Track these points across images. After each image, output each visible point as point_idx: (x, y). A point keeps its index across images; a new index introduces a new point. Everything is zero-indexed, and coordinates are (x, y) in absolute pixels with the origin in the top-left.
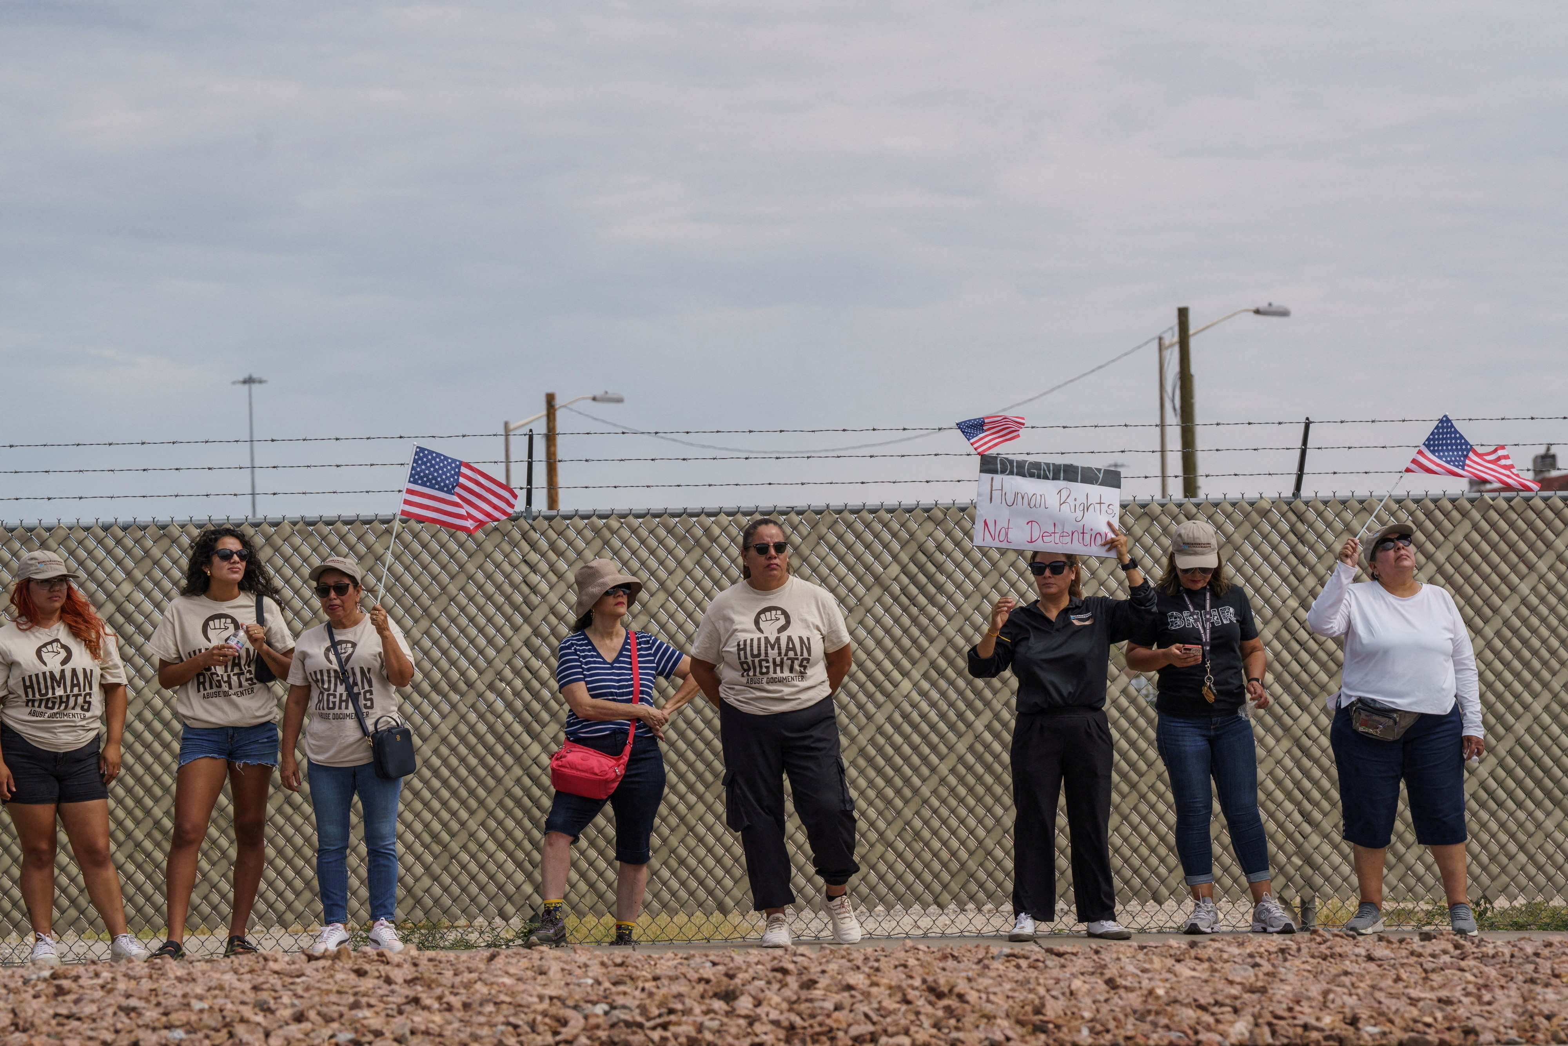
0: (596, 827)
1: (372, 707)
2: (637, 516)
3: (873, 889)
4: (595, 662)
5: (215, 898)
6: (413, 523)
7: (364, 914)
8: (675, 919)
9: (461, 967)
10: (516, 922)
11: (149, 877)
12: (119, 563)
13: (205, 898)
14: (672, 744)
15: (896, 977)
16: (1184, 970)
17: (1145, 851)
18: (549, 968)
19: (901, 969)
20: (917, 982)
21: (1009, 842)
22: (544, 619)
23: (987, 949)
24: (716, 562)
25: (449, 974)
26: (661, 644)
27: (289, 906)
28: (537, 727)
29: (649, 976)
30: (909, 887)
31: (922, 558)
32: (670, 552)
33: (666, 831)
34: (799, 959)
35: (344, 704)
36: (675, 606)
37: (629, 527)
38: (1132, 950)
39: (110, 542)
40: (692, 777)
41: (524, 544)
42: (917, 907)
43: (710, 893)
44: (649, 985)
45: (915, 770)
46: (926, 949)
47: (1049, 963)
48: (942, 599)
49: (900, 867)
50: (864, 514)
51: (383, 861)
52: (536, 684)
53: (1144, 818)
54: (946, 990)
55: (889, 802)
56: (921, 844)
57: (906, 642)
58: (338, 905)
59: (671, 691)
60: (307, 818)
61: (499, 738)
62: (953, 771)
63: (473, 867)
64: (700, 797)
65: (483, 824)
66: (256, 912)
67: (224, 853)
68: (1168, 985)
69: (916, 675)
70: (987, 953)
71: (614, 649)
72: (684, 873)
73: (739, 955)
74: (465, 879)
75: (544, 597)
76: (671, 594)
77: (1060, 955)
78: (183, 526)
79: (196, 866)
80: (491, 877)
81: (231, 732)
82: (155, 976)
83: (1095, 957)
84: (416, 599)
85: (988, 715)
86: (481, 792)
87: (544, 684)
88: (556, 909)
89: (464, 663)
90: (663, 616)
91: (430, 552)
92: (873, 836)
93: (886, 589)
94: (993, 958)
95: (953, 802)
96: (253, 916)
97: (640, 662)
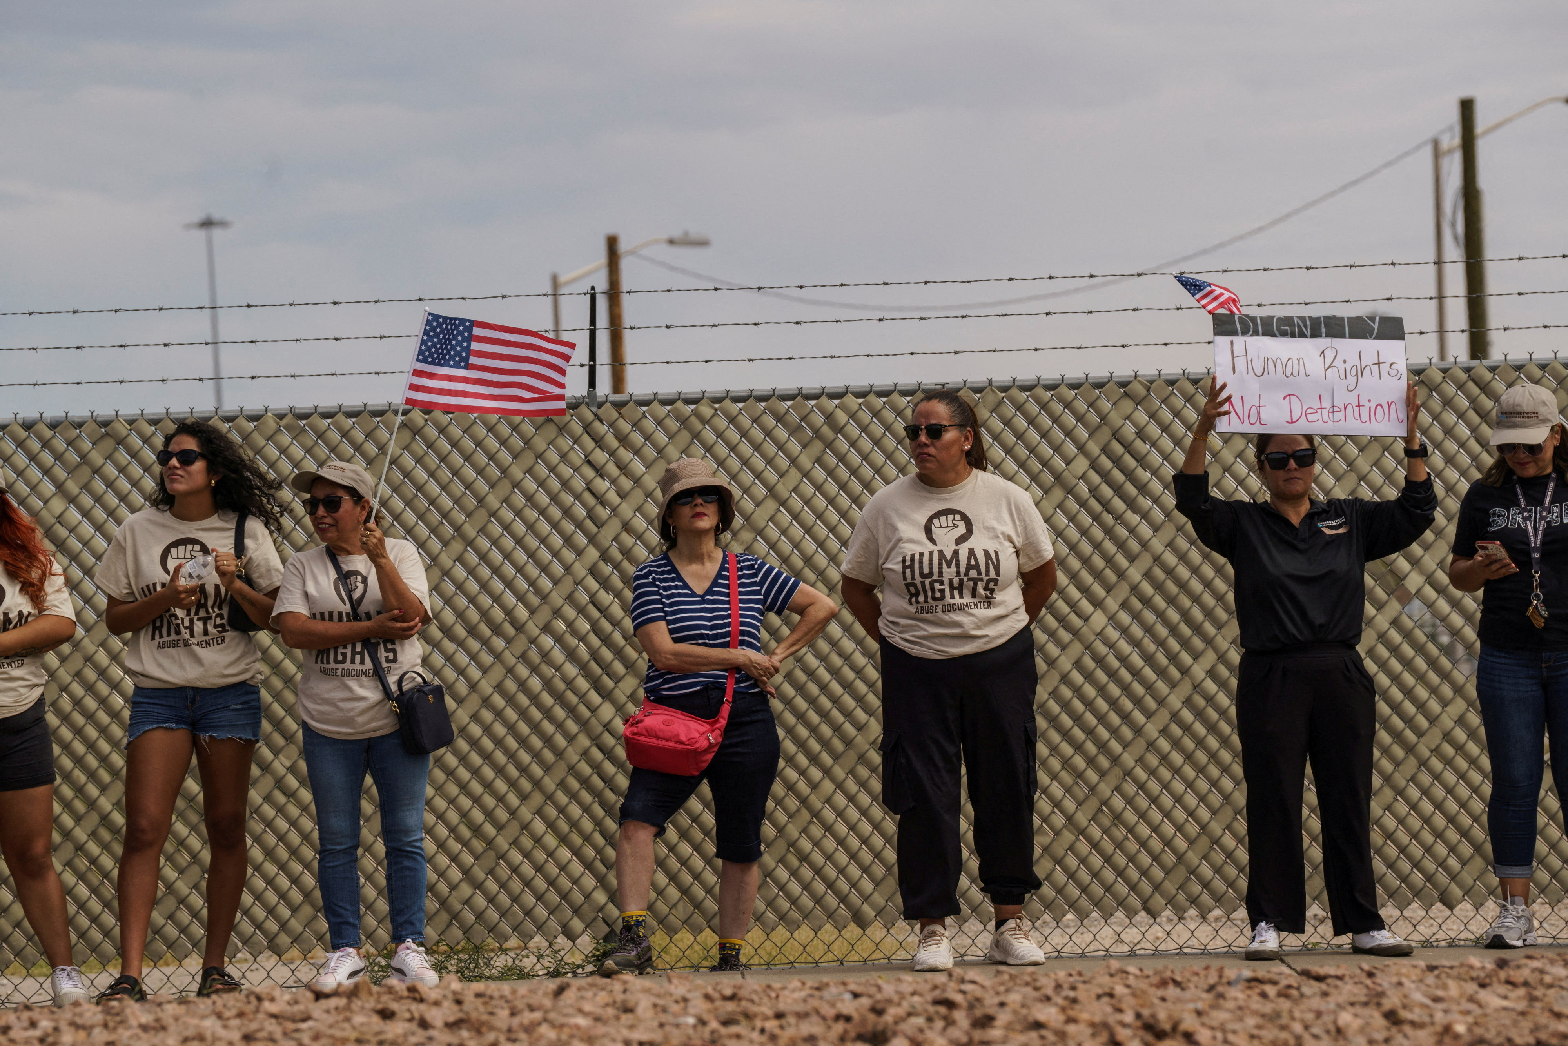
0: (689, 813)
1: (395, 660)
2: (737, 400)
3: (1060, 891)
4: (680, 595)
5: (184, 916)
6: (437, 414)
7: (383, 934)
8: (796, 934)
9: (520, 1004)
10: (586, 943)
11: (94, 891)
12: (46, 472)
13: (171, 917)
14: (788, 703)
15: (1100, 1011)
16: (1492, 999)
17: (1428, 837)
18: (637, 1004)
19: (1106, 999)
20: (1129, 1017)
21: (1242, 827)
22: (615, 539)
23: (1221, 971)
24: (842, 458)
25: (504, 1013)
26: (771, 569)
27: (283, 925)
28: (609, 683)
29: (770, 1013)
30: (1108, 889)
31: (1118, 448)
32: (781, 447)
33: (782, 817)
34: (968, 987)
35: (358, 657)
36: (789, 518)
37: (727, 415)
38: (1418, 971)
39: (35, 445)
40: (815, 746)
41: (586, 439)
42: (1120, 914)
43: (843, 899)
44: (771, 1025)
45: (1114, 732)
46: (1138, 972)
47: (1306, 990)
48: (1146, 503)
49: (1096, 861)
50: (1039, 391)
51: (407, 863)
52: (607, 626)
53: (1426, 792)
54: (1167, 1027)
55: (1079, 775)
56: (1124, 831)
57: (1098, 562)
58: (348, 923)
59: (785, 631)
60: (304, 809)
61: (559, 698)
62: (1164, 732)
63: (527, 869)
64: (827, 772)
65: (539, 812)
66: (240, 935)
67: (194, 856)
68: (1470, 1019)
69: (1112, 604)
70: (1220, 977)
71: (707, 577)
72: (807, 873)
73: (888, 982)
74: (516, 885)
75: (614, 510)
76: (783, 503)
77: (1319, 979)
78: (131, 422)
79: (157, 874)
80: (552, 882)
81: (191, 693)
82: (111, 1024)
83: (1368, 982)
84: (445, 515)
85: (1210, 657)
86: (537, 771)
87: (616, 624)
88: (638, 923)
89: (510, 599)
90: (773, 532)
91: (461, 452)
92: (1059, 820)
93: (1070, 491)
94: (1229, 983)
95: (1166, 774)
96: (234, 939)
97: (741, 593)
